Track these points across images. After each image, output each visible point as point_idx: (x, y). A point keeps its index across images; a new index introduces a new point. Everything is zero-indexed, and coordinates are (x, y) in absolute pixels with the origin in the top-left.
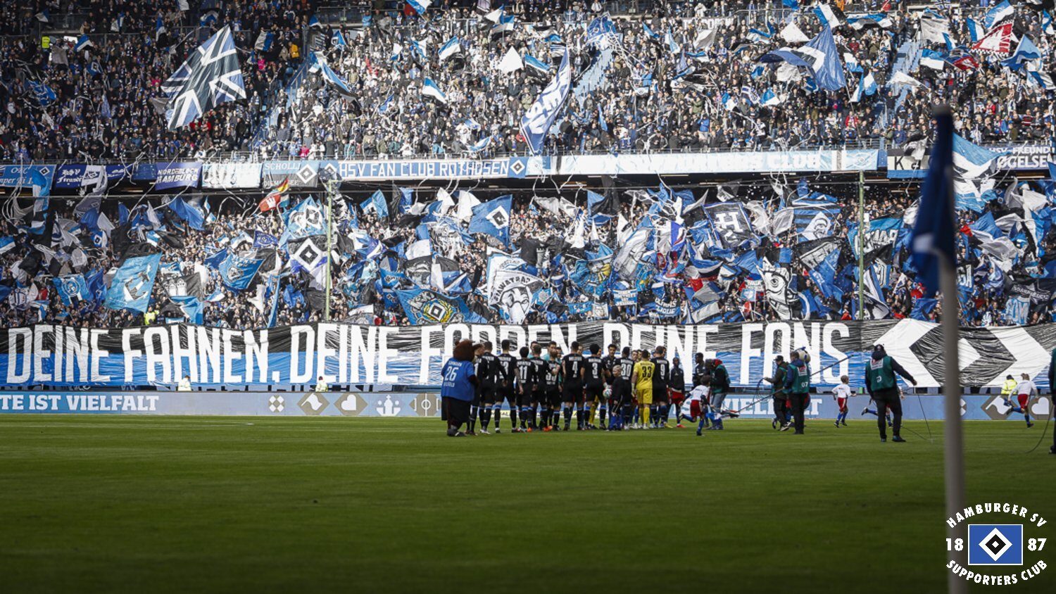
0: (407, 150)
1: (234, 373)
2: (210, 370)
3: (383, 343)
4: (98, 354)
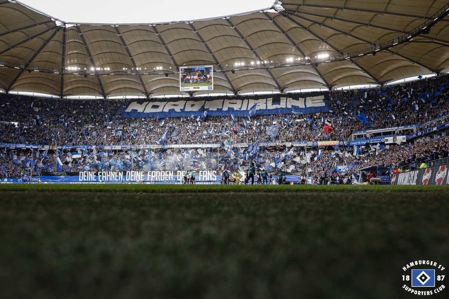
0: (145, 144)
1: (117, 179)
2: (113, 179)
3: (142, 174)
4: (94, 176)
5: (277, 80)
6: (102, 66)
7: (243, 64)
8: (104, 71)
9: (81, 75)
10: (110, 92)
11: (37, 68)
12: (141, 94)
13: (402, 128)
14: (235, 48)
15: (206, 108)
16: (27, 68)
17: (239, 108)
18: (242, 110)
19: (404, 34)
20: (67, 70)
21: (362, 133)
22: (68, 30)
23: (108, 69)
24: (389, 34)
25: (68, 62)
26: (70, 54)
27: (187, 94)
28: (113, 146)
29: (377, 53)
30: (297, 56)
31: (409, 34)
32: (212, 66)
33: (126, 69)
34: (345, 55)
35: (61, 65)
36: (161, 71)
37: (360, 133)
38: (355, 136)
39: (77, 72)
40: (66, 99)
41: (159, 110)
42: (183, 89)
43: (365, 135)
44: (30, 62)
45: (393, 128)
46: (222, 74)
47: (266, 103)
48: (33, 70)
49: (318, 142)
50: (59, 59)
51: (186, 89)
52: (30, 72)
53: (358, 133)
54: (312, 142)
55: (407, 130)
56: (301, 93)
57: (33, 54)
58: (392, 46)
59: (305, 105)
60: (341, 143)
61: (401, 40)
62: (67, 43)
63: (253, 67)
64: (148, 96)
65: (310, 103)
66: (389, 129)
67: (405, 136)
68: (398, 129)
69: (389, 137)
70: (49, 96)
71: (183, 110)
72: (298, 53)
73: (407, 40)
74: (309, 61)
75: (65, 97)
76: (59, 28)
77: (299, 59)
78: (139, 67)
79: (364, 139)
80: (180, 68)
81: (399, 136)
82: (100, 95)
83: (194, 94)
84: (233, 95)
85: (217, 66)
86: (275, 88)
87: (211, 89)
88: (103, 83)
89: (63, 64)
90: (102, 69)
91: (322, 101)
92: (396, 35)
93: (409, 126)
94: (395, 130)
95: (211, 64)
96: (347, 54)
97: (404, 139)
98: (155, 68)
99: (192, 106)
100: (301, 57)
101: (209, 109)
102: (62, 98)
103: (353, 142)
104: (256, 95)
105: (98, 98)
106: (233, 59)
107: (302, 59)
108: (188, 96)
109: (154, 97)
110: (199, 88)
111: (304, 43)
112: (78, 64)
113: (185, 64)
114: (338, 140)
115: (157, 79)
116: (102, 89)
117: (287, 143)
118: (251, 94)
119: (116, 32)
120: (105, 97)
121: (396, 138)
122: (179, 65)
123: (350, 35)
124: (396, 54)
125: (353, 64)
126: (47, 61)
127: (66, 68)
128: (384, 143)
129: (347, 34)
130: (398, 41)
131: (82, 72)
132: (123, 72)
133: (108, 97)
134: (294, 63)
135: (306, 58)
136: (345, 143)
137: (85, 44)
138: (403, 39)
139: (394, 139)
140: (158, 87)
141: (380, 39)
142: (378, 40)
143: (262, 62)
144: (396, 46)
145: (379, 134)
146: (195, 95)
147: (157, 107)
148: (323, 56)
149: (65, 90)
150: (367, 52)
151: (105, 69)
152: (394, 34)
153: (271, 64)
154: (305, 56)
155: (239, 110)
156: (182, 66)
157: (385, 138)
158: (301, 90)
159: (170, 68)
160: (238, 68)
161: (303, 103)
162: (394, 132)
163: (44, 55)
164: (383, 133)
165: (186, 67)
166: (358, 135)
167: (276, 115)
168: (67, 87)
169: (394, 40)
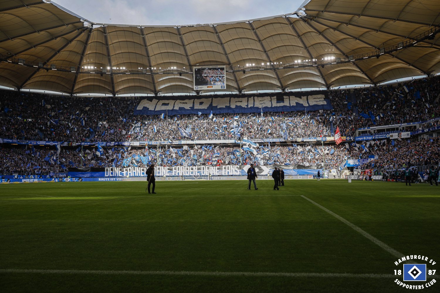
0: (162, 140)
1: (143, 174)
2: (138, 174)
3: (167, 169)
4: (120, 172)
5: (281, 80)
6: (118, 65)
7: (254, 65)
8: (119, 70)
9: (98, 73)
10: (119, 90)
11: (55, 67)
12: (149, 92)
13: (405, 125)
14: (249, 50)
15: (214, 105)
16: (45, 67)
17: (246, 106)
18: (249, 107)
19: (408, 39)
20: (83, 69)
21: (366, 129)
22: (94, 31)
23: (124, 68)
24: (393, 39)
25: (85, 61)
26: (89, 54)
27: (194, 92)
28: (132, 143)
29: (381, 56)
30: (305, 58)
31: (413, 39)
32: (224, 67)
33: (142, 68)
34: (350, 58)
35: (78, 64)
36: (175, 70)
37: (364, 129)
38: (360, 132)
39: (93, 71)
40: (76, 97)
41: (170, 108)
42: (197, 88)
43: (369, 131)
44: (48, 61)
45: (397, 125)
46: (231, 74)
47: (271, 101)
48: (51, 69)
49: (327, 138)
50: (77, 59)
51: (200, 88)
52: (47, 71)
53: (362, 130)
54: (321, 138)
55: (410, 127)
56: (302, 92)
57: (53, 53)
58: (396, 50)
59: (308, 103)
60: (348, 138)
61: (405, 45)
62: (90, 43)
63: (263, 68)
64: (156, 94)
65: (313, 101)
66: (392, 125)
67: (409, 132)
68: (402, 126)
69: (393, 133)
70: (60, 93)
71: (192, 108)
72: (307, 55)
73: (412, 45)
74: (315, 63)
75: (75, 95)
76: (85, 28)
77: (307, 61)
78: (154, 67)
79: (369, 135)
80: (194, 68)
81: (403, 132)
82: (109, 93)
83: (200, 92)
84: (238, 93)
85: (228, 66)
86: (278, 87)
87: (224, 88)
88: (115, 81)
89: (80, 63)
90: (118, 68)
91: (323, 99)
92: (400, 40)
93: (411, 123)
94: (398, 127)
95: (224, 65)
96: (352, 57)
97: (408, 135)
98: (169, 68)
99: (201, 103)
100: (308, 59)
101: (217, 106)
102: (71, 95)
103: (358, 138)
104: (260, 93)
105: (108, 95)
106: (245, 61)
107: (310, 60)
108: (194, 94)
109: (163, 95)
110: (212, 87)
111: (314, 46)
112: (95, 64)
113: (198, 64)
114: (345, 136)
115: (167, 78)
116: (113, 88)
117: (298, 139)
118: (255, 92)
119: (140, 33)
120: (114, 95)
121: (401, 134)
122: (193, 65)
123: (359, 39)
124: (396, 57)
125: (354, 66)
126: (64, 60)
127: (83, 67)
128: (389, 138)
129: (356, 38)
130: (402, 46)
131: (98, 71)
132: (138, 71)
133: (118, 94)
134: (302, 65)
135: (314, 60)
136: (351, 138)
137: (107, 44)
138: (408, 44)
139: (398, 134)
140: (166, 85)
141: (385, 44)
142: (383, 45)
143: (272, 64)
144: (400, 50)
145: (383, 130)
146: (202, 93)
147: (167, 104)
148: (329, 58)
149: (76, 87)
150: (371, 55)
151: (121, 68)
152: (398, 39)
153: (280, 65)
154: (312, 58)
155: (246, 107)
156: (195, 66)
157: (390, 134)
158: (302, 89)
159: (184, 68)
160: (248, 68)
161: (306, 102)
162: (397, 129)
163: (63, 55)
164: (387, 129)
165: (200, 67)
166: (362, 132)
167: (281, 112)
168: (78, 84)
169: (398, 44)
